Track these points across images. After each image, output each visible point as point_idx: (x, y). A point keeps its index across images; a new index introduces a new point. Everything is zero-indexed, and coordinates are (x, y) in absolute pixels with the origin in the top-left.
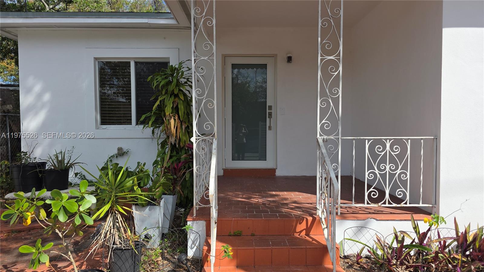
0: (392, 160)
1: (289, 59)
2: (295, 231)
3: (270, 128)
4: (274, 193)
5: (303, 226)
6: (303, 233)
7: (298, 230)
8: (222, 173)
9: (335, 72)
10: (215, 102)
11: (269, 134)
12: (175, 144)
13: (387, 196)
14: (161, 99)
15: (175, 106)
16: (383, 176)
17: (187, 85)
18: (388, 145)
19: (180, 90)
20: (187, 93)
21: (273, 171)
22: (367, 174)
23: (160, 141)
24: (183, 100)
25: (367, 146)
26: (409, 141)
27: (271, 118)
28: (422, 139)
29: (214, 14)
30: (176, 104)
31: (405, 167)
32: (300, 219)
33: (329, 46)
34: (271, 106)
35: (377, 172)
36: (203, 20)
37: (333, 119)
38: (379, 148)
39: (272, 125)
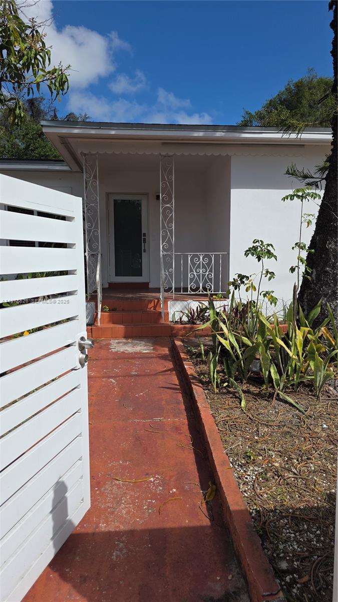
0: (204, 267)
1: (158, 197)
2: (147, 308)
3: (145, 251)
5: (152, 304)
6: (152, 309)
7: (149, 307)
8: (107, 286)
9: (170, 214)
10: (99, 232)
11: (144, 255)
13: (201, 287)
16: (199, 276)
18: (201, 258)
21: (147, 284)
22: (189, 275)
25: (189, 258)
26: (213, 255)
27: (146, 243)
28: (220, 254)
29: (98, 178)
31: (211, 271)
32: (150, 301)
33: (166, 199)
34: (145, 234)
35: (195, 273)
36: (91, 182)
37: (169, 242)
38: (196, 259)
39: (146, 248)
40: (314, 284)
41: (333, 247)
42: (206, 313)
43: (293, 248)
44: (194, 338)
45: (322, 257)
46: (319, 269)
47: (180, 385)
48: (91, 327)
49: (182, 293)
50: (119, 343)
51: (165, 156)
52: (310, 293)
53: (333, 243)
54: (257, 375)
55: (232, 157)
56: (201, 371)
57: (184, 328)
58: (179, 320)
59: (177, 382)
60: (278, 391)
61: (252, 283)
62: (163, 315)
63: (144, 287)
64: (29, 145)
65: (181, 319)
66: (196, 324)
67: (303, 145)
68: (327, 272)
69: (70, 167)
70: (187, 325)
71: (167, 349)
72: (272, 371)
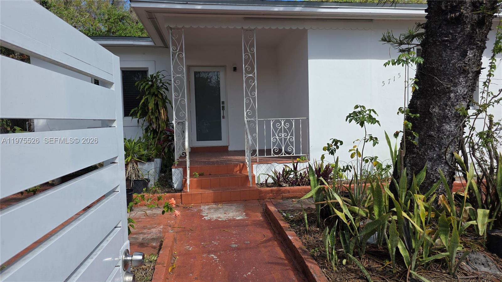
0: (285, 131)
1: (235, 69)
2: (233, 171)
3: (223, 117)
4: (225, 157)
5: (238, 168)
6: (238, 172)
7: (235, 170)
9: (253, 83)
10: (186, 100)
11: (223, 121)
12: (156, 130)
13: (283, 151)
14: (146, 97)
15: (155, 103)
16: (281, 140)
17: (163, 87)
18: (283, 123)
19: (159, 92)
20: (163, 93)
21: (227, 147)
22: (272, 139)
23: (144, 128)
24: (161, 98)
25: (272, 124)
26: (294, 120)
27: (224, 110)
28: (300, 119)
29: (184, 51)
30: (156, 101)
31: (292, 135)
32: (236, 165)
33: (249, 69)
34: (224, 102)
35: (277, 137)
36: (177, 54)
37: (253, 109)
38: (278, 124)
39: (224, 115)
40: (417, 148)
41: (437, 111)
42: (290, 175)
43: (398, 113)
44: (281, 201)
45: (425, 122)
46: (422, 133)
47: (287, 259)
48: (180, 194)
49: (265, 156)
50: (209, 209)
51: (247, 30)
52: (413, 157)
53: (437, 108)
54: (375, 248)
55: (308, 30)
56: (308, 243)
57: (272, 191)
58: (264, 182)
59: (282, 255)
60: (411, 271)
61: (357, 149)
62: (250, 178)
63: (224, 150)
64: (111, 28)
65: (266, 181)
66: (282, 186)
67: (372, 20)
68: (431, 136)
69: (154, 43)
70: (274, 188)
71: (260, 215)
72: (400, 247)
